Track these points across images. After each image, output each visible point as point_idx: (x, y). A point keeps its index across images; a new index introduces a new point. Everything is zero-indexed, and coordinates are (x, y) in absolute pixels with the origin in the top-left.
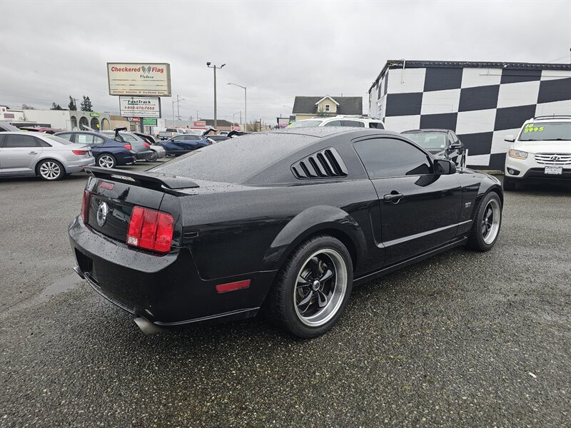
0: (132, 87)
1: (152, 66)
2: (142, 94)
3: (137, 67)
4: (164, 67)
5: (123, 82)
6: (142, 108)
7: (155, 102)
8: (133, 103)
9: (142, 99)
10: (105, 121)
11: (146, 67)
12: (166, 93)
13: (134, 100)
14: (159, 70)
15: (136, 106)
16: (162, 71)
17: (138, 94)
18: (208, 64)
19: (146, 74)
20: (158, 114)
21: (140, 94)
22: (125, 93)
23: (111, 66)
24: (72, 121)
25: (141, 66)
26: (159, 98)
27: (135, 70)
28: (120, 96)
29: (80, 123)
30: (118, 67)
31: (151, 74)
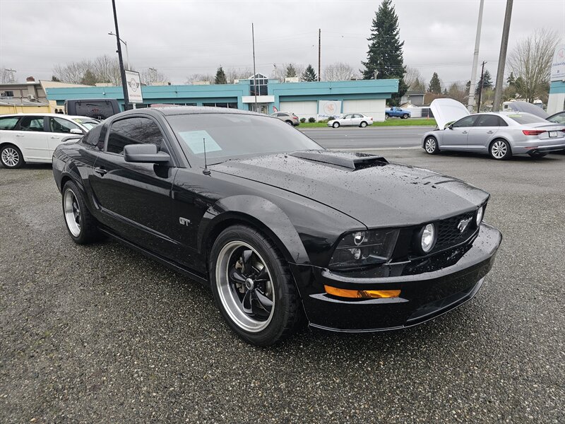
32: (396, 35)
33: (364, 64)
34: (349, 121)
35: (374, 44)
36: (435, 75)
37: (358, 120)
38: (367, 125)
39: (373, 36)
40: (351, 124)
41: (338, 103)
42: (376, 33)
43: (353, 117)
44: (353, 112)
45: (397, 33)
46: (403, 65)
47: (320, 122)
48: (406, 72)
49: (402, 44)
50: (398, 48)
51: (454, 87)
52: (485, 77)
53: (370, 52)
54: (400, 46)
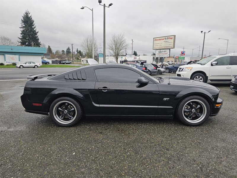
0: (161, 46)
1: (168, 37)
2: (164, 48)
3: (163, 38)
4: (173, 37)
5: (158, 44)
6: (163, 54)
7: (168, 51)
8: (160, 52)
9: (164, 50)
10: (165, 58)
11: (166, 38)
12: (172, 47)
13: (161, 51)
14: (171, 38)
15: (161, 53)
16: (172, 38)
17: (162, 48)
18: (202, 32)
19: (166, 40)
20: (169, 56)
21: (163, 48)
22: (158, 49)
23: (154, 39)
24: (153, 59)
25: (165, 37)
26: (170, 50)
27: (162, 39)
28: (156, 49)
29: (156, 60)
30: (157, 39)
31: (168, 40)
32: (34, 28)
33: (20, 38)
34: (27, 65)
35: (23, 31)
36: (49, 47)
37: (33, 65)
38: (38, 67)
39: (22, 27)
40: (30, 66)
41: (17, 56)
42: (24, 25)
43: (30, 63)
44: (30, 61)
45: (35, 27)
46: (39, 41)
47: (7, 65)
48: (41, 44)
49: (38, 32)
50: (36, 34)
51: (57, 52)
52: (69, 49)
53: (22, 33)
54: (37, 33)
